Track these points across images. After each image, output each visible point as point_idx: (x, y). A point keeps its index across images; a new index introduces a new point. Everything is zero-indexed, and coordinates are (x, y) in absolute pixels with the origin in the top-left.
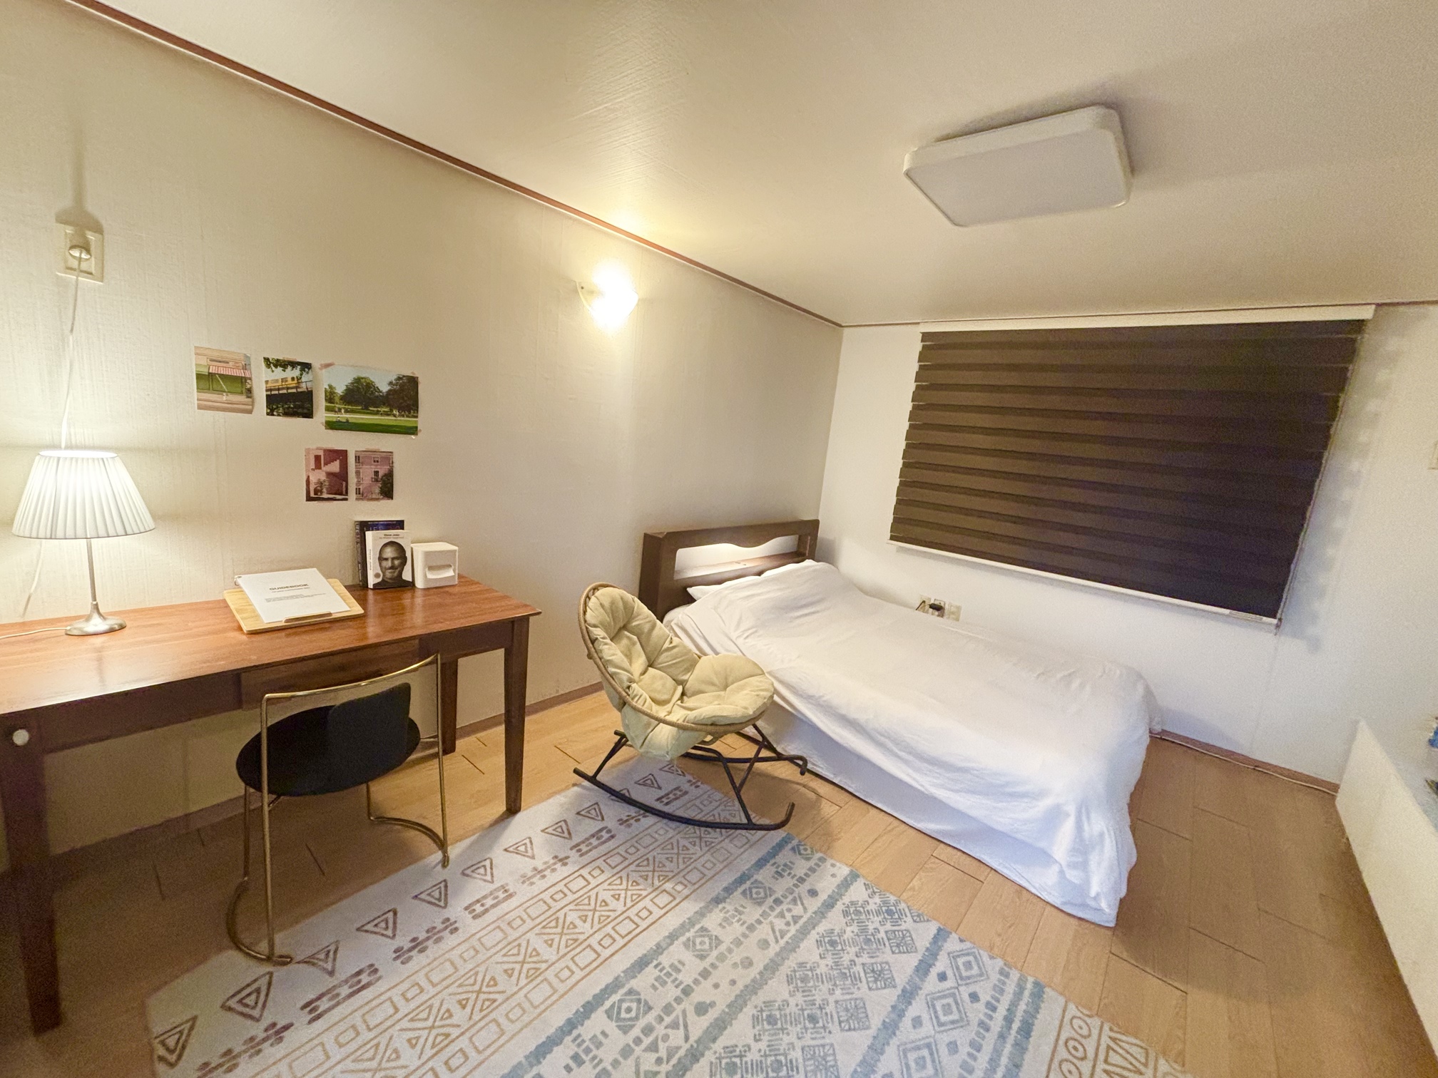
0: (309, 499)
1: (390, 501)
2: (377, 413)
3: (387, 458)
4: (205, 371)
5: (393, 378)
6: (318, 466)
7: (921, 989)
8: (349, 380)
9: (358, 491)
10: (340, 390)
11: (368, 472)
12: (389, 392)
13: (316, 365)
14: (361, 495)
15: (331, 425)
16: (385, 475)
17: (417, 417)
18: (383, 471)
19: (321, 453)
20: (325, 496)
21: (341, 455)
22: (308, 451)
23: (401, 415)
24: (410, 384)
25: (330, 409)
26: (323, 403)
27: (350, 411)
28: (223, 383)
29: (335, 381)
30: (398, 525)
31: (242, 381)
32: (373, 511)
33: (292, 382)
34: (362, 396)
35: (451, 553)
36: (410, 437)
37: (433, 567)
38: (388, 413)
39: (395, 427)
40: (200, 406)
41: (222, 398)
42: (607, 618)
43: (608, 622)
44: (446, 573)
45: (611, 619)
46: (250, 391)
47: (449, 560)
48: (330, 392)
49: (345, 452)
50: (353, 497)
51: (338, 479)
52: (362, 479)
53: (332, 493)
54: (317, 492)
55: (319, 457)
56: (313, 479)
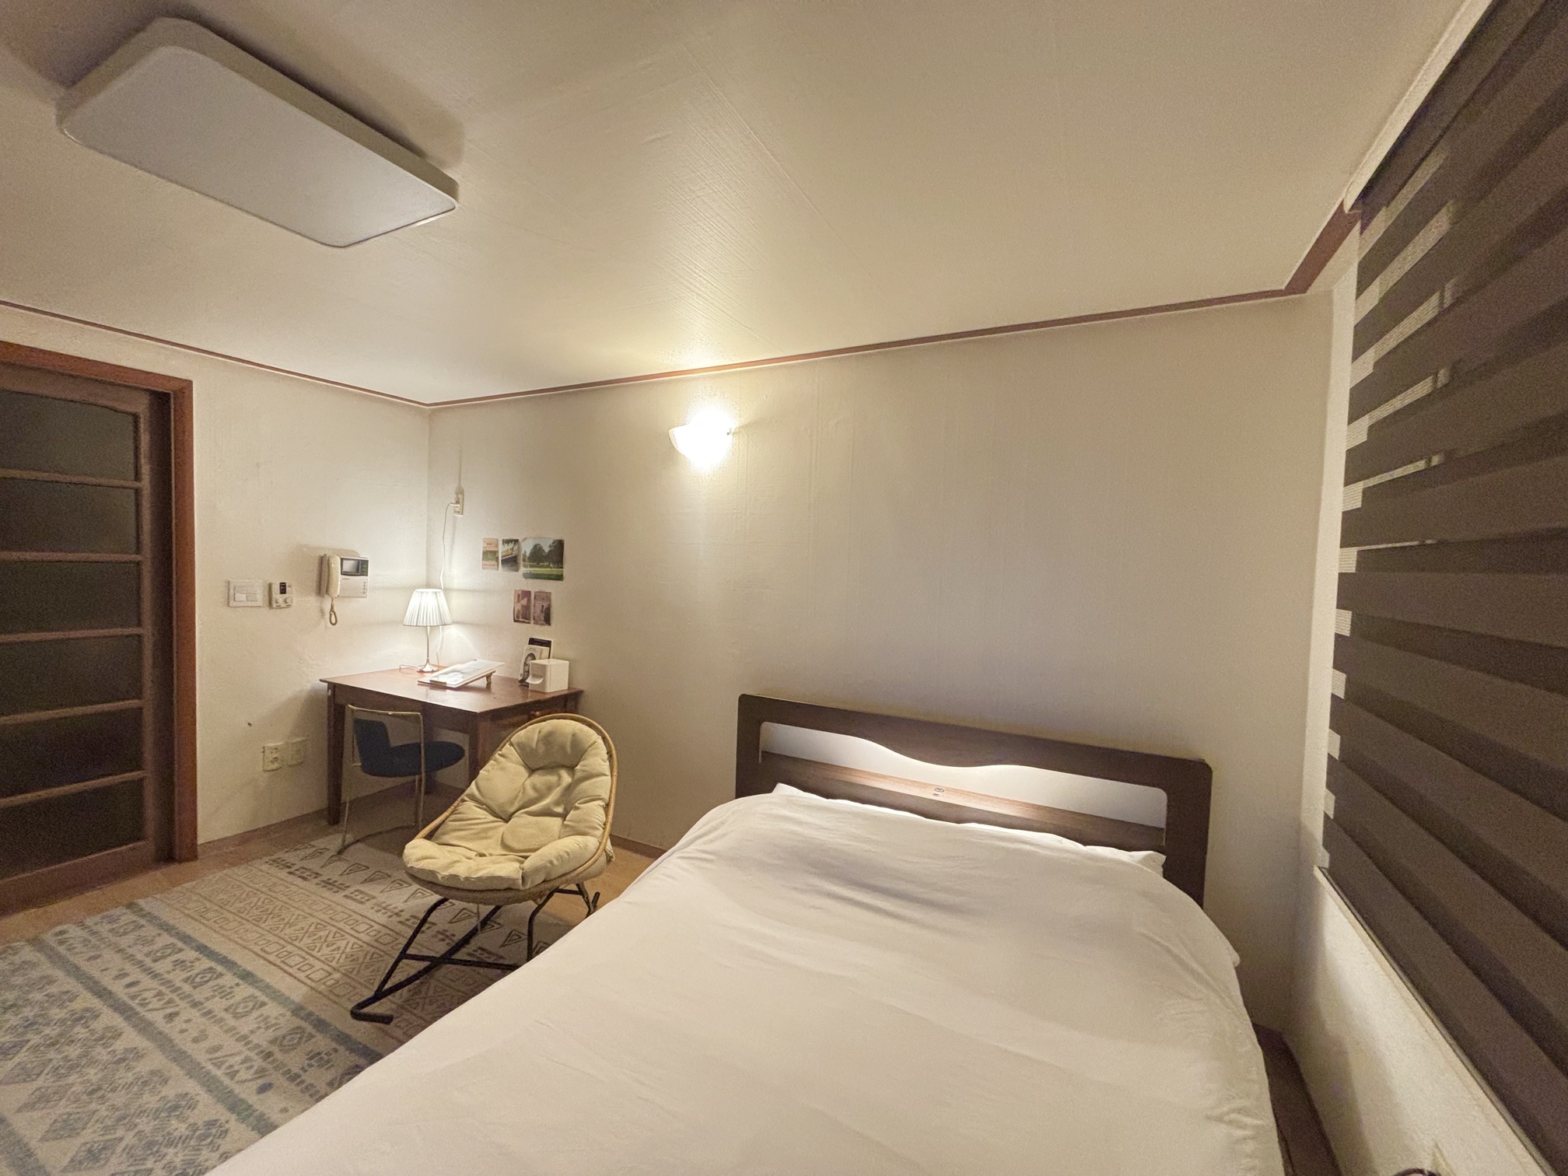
0: (515, 621)
1: (547, 627)
2: (540, 567)
3: (546, 597)
4: (485, 550)
5: (550, 542)
6: (519, 601)
8: (531, 547)
9: (534, 619)
10: (528, 554)
11: (539, 604)
12: (550, 551)
13: (520, 540)
14: (536, 622)
15: (527, 576)
16: (547, 608)
17: (562, 568)
18: (546, 605)
19: (520, 593)
20: (521, 620)
21: (527, 594)
23: (554, 567)
24: (559, 545)
25: (525, 566)
26: (522, 563)
27: (531, 566)
28: (489, 555)
29: (527, 548)
30: (548, 644)
31: (495, 553)
32: (541, 632)
33: (510, 552)
34: (537, 556)
35: (544, 667)
36: (560, 582)
37: (535, 676)
38: (548, 567)
39: (552, 575)
40: (483, 568)
41: (489, 563)
42: (534, 745)
43: (532, 749)
44: (538, 682)
45: (542, 749)
46: (497, 558)
47: (541, 672)
48: (524, 556)
49: (529, 592)
50: (532, 621)
51: (527, 608)
52: (536, 609)
53: (523, 618)
54: (518, 617)
55: (519, 595)
56: (516, 610)
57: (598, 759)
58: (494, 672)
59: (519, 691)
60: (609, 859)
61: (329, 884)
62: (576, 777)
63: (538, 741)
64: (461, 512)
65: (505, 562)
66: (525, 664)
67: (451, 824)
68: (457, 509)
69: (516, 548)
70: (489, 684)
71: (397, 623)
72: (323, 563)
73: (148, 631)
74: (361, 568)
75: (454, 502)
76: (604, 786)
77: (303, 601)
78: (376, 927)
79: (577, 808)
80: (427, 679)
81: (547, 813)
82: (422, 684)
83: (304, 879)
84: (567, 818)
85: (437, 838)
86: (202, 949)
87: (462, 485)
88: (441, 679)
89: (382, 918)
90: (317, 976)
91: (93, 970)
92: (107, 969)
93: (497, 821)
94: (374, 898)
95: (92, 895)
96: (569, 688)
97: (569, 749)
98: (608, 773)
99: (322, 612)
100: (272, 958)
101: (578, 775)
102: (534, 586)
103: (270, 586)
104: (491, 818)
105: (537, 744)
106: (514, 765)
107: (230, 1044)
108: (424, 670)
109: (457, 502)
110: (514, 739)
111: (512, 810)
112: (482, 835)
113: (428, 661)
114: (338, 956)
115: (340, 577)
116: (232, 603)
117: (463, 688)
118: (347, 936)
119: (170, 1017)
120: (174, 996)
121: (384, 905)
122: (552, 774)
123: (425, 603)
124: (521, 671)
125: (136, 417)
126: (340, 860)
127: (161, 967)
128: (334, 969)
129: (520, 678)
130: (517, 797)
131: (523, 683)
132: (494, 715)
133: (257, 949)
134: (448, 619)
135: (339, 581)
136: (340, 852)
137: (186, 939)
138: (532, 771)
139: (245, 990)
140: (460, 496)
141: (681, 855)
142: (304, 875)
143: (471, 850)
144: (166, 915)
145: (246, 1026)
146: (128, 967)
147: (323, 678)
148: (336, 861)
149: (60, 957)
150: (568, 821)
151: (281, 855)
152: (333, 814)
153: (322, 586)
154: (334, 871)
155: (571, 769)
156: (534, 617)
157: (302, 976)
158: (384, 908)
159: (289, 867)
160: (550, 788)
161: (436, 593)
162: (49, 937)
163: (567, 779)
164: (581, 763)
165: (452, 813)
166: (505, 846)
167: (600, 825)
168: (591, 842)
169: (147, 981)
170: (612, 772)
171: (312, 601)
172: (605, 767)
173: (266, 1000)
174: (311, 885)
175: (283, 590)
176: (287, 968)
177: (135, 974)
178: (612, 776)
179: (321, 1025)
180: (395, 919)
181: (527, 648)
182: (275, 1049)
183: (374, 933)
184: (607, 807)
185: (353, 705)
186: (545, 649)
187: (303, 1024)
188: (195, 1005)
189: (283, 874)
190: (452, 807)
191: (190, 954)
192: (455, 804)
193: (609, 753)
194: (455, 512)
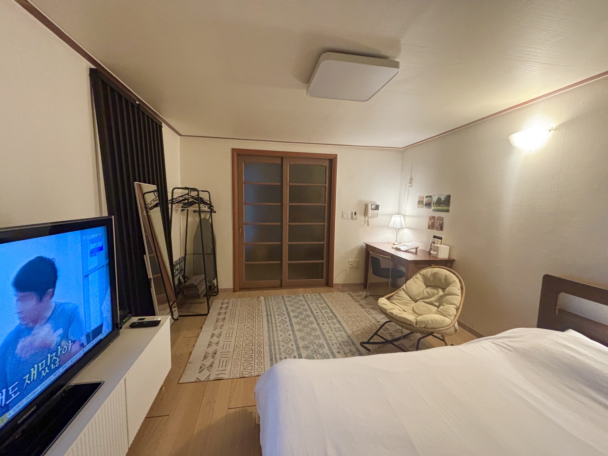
0: (428, 228)
1: (441, 231)
2: (440, 207)
3: (442, 219)
4: (419, 200)
5: (445, 196)
6: (430, 220)
7: (297, 351)
8: (437, 198)
9: (436, 228)
10: (435, 201)
11: (438, 222)
12: (444, 200)
13: (432, 196)
14: (437, 229)
15: (434, 210)
16: (442, 224)
17: (449, 207)
18: (441, 222)
19: (431, 217)
20: (431, 228)
22: (429, 216)
23: (446, 207)
24: (448, 198)
25: (433, 206)
26: (433, 205)
27: (436, 206)
28: (420, 202)
29: (435, 199)
30: (441, 238)
31: (422, 201)
32: (438, 233)
33: (428, 201)
34: (439, 202)
35: (438, 247)
36: (448, 213)
37: (434, 250)
38: (443, 206)
39: (444, 210)
40: (418, 208)
41: (420, 205)
42: (429, 277)
43: (428, 278)
44: (435, 253)
45: (432, 279)
46: (423, 203)
47: (437, 249)
48: (434, 202)
49: (435, 217)
50: (435, 229)
51: (433, 224)
52: (437, 224)
53: (432, 227)
54: (430, 227)
55: (431, 218)
56: (429, 224)
57: (456, 287)
58: (419, 247)
59: (428, 256)
60: (456, 331)
61: (361, 305)
62: (445, 293)
63: (430, 275)
64: (411, 187)
65: (426, 205)
66: (431, 246)
67: (395, 297)
68: (410, 186)
69: (430, 199)
70: (416, 252)
71: (387, 227)
72: (366, 206)
73: (326, 224)
74: (377, 207)
75: (409, 183)
76: (458, 299)
77: (360, 217)
78: (372, 323)
79: (444, 305)
80: (395, 246)
81: (431, 304)
82: (393, 248)
83: (355, 301)
84: (440, 308)
85: (390, 300)
86: (331, 310)
87: (412, 176)
88: (400, 247)
89: (374, 322)
90: (355, 330)
91: (311, 306)
92: (314, 306)
93: (412, 301)
94: (373, 314)
95: (314, 289)
96: (449, 258)
97: (443, 281)
98: (460, 294)
99: (365, 221)
100: (345, 320)
101: (446, 292)
102: (437, 214)
103: (352, 213)
104: (409, 299)
105: (430, 276)
106: (421, 282)
107: (333, 338)
108: (395, 244)
109: (410, 183)
110: (421, 272)
111: (418, 299)
112: (406, 304)
113: (396, 241)
114: (360, 327)
115: (371, 210)
116: (343, 218)
117: (406, 251)
118: (363, 322)
119: (323, 324)
120: (324, 319)
121: (375, 318)
122: (436, 290)
123: (397, 220)
124: (429, 248)
125: (326, 167)
126: (365, 300)
127: (323, 311)
128: (359, 330)
129: (428, 251)
130: (420, 294)
131: (429, 253)
132: (416, 262)
133: (342, 316)
134: (404, 226)
135: (370, 212)
136: (365, 297)
137: (328, 306)
138: (427, 286)
139: (338, 325)
140: (411, 181)
141: (492, 341)
142: (356, 300)
143: (401, 308)
144: (326, 299)
145: (338, 334)
146: (317, 309)
147: (364, 242)
148: (364, 299)
149: (307, 301)
150: (440, 309)
151: (351, 293)
152: (365, 285)
153: (366, 214)
154: (363, 302)
155: (444, 289)
156: (436, 227)
157: (351, 328)
158: (375, 319)
159: (352, 297)
160: (434, 295)
161: (400, 216)
162: (305, 295)
163: (441, 293)
164: (448, 288)
165: (396, 293)
166: (413, 310)
167: (453, 315)
168: (448, 321)
169: (320, 314)
170: (462, 295)
171: (363, 218)
172: (459, 292)
173: (342, 330)
174: (357, 304)
175: (355, 215)
176: (348, 324)
177: (318, 311)
178: (462, 297)
179: (353, 343)
180: (377, 323)
181: (432, 239)
182: (342, 344)
183: (370, 325)
184: (457, 309)
185: (371, 251)
186: (440, 240)
187: (349, 340)
188: (328, 324)
189: (351, 298)
190: (396, 292)
191: (328, 311)
192: (398, 290)
193: (462, 287)
194: (409, 187)
